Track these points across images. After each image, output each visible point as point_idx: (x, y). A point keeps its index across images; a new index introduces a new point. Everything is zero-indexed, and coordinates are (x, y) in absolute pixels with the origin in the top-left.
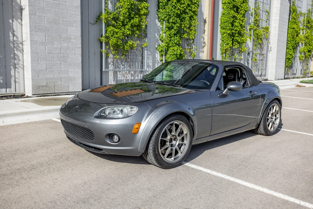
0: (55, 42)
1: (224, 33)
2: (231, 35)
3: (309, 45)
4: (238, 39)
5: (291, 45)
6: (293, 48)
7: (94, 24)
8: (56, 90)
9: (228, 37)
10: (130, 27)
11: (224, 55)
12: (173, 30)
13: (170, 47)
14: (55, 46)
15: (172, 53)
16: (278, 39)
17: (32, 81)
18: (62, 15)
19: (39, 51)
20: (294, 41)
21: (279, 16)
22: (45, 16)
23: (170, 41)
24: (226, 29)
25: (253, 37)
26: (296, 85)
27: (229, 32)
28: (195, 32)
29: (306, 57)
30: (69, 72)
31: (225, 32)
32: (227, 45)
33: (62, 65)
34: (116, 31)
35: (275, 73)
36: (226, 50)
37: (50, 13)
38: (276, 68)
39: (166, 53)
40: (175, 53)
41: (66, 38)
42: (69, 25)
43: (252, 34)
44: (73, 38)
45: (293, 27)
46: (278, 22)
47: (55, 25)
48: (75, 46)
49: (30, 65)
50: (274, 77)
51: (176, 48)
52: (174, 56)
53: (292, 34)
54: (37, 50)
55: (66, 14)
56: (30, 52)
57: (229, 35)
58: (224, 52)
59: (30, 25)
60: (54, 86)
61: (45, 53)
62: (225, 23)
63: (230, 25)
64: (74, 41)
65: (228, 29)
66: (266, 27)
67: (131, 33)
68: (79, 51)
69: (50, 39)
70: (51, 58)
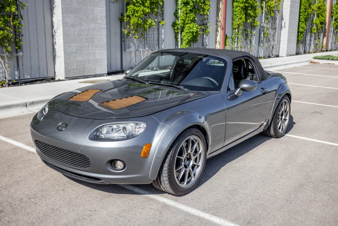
0: (83, 24)
1: (237, 7)
2: (244, 9)
3: (322, 16)
4: (250, 13)
5: (303, 17)
6: (305, 21)
7: (114, 2)
8: (85, 73)
9: (241, 11)
10: (149, 4)
11: (236, 30)
12: (189, 6)
13: (186, 24)
14: (83, 28)
15: (188, 31)
17: (65, 64)
19: (70, 33)
20: (307, 12)
23: (186, 17)
25: (265, 10)
26: (310, 62)
27: (242, 5)
28: (209, 7)
29: (317, 30)
30: (96, 54)
32: (240, 20)
33: (90, 47)
34: (137, 9)
35: (286, 49)
36: (238, 25)
38: (288, 44)
39: (182, 31)
40: (191, 31)
41: (93, 18)
42: (95, 6)
43: (264, 6)
44: (99, 18)
47: (83, 6)
48: (101, 27)
49: (63, 48)
50: (286, 54)
51: (191, 25)
52: (190, 34)
53: (305, 5)
54: (68, 33)
56: (62, 34)
57: (242, 9)
58: (237, 27)
59: (62, 7)
60: (83, 68)
61: (75, 35)
64: (99, 22)
65: (241, 2)
67: (150, 11)
68: (104, 32)
69: (79, 20)
70: (81, 40)
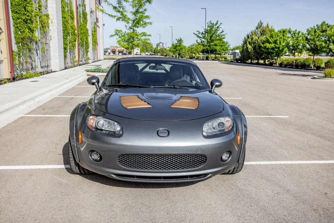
1: (19, 19)
5: (65, 35)
9: (23, 23)
11: (20, 44)
16: (57, 28)
21: (55, 3)
24: (19, 13)
26: (87, 74)
31: (19, 17)
32: (23, 33)
35: (59, 64)
36: (22, 38)
43: (38, 20)
45: (65, 17)
46: (55, 10)
50: (59, 68)
53: (65, 23)
58: (20, 41)
62: (17, 6)
63: (23, 9)
65: (22, 14)
66: (47, 15)
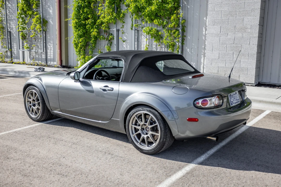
0: (230, 33)
14: (229, 37)
18: (239, 6)
19: (214, 42)
22: (222, 10)
30: (242, 63)
33: (234, 55)
37: (227, 6)
41: (241, 28)
42: (246, 15)
44: (249, 27)
47: (230, 17)
48: (251, 36)
54: (212, 41)
55: (243, 4)
60: (224, 74)
61: (219, 44)
64: (249, 31)
68: (255, 41)
69: (225, 30)
70: (224, 48)
